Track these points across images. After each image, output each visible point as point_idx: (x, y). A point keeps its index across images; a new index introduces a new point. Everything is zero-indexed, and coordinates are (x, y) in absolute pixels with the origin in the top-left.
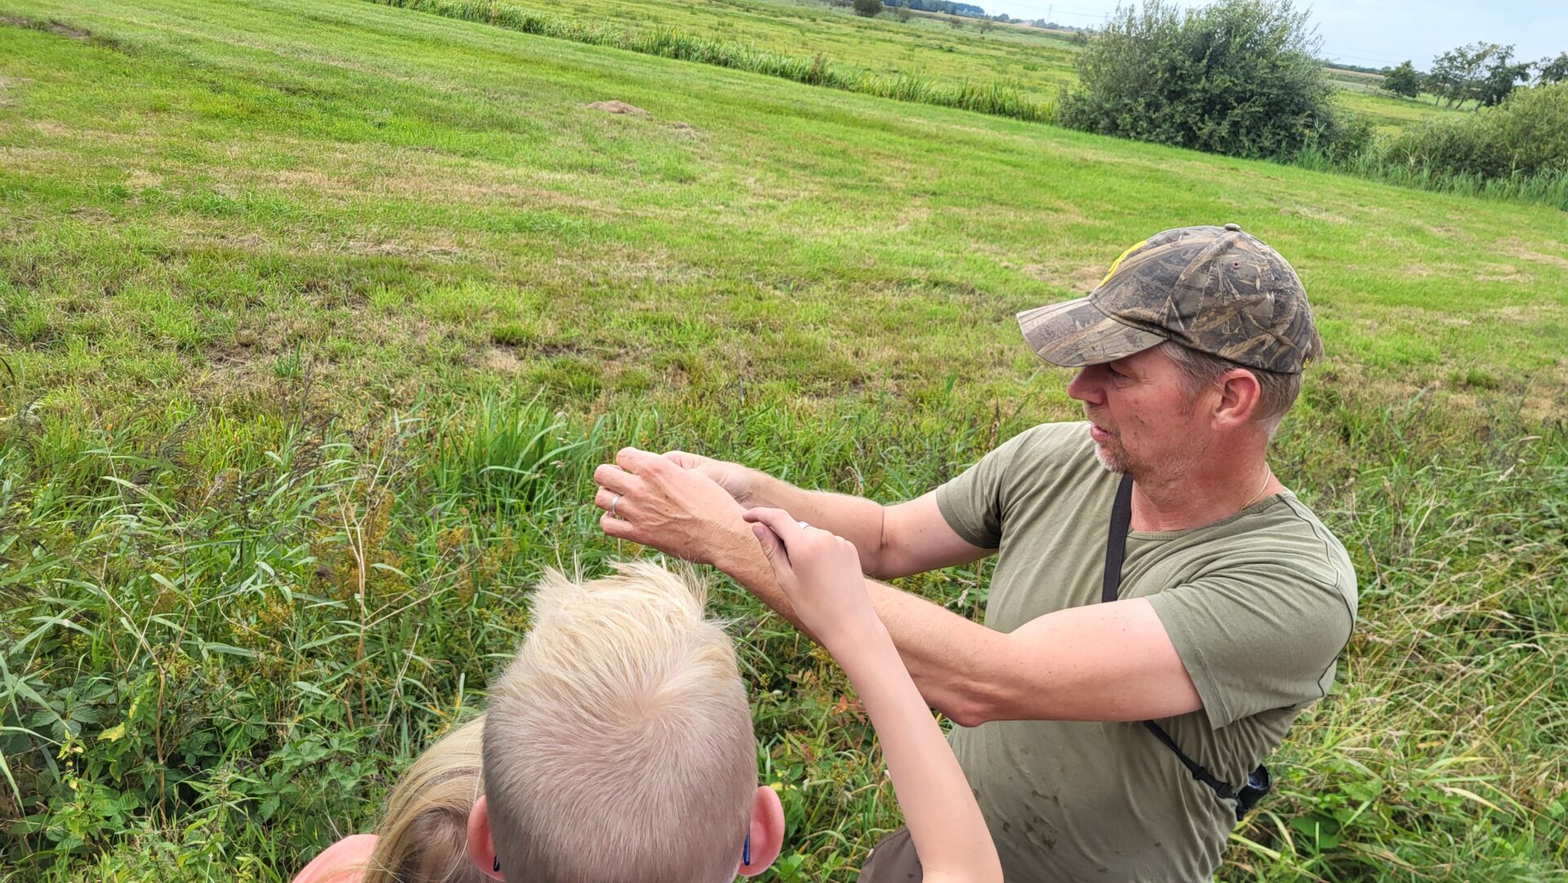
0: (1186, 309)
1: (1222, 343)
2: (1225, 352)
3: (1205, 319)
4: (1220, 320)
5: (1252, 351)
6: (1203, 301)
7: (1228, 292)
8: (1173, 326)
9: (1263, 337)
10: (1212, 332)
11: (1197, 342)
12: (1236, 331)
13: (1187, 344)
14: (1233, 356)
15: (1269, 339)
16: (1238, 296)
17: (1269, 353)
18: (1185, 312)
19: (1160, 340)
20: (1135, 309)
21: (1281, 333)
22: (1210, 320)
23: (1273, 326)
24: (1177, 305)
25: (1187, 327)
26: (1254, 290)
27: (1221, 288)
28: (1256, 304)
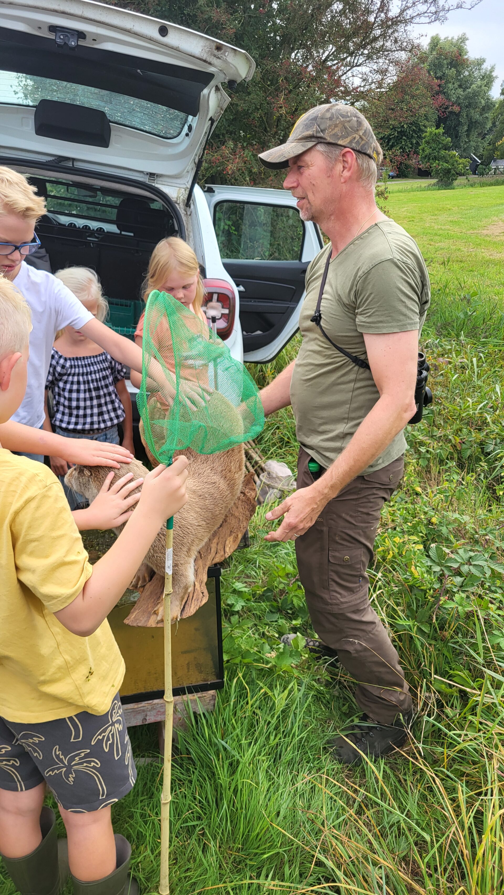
0: (322, 127)
1: (339, 139)
2: (340, 142)
4: (336, 130)
5: (351, 142)
6: (329, 123)
7: (338, 118)
8: (318, 135)
9: (354, 136)
10: (334, 135)
11: (329, 140)
12: (344, 133)
13: (325, 141)
14: (344, 144)
15: (358, 137)
16: (342, 119)
17: (358, 143)
18: (322, 128)
19: (314, 143)
21: (361, 134)
22: (332, 130)
23: (358, 130)
24: (319, 126)
25: (324, 134)
27: (335, 117)
28: (349, 121)
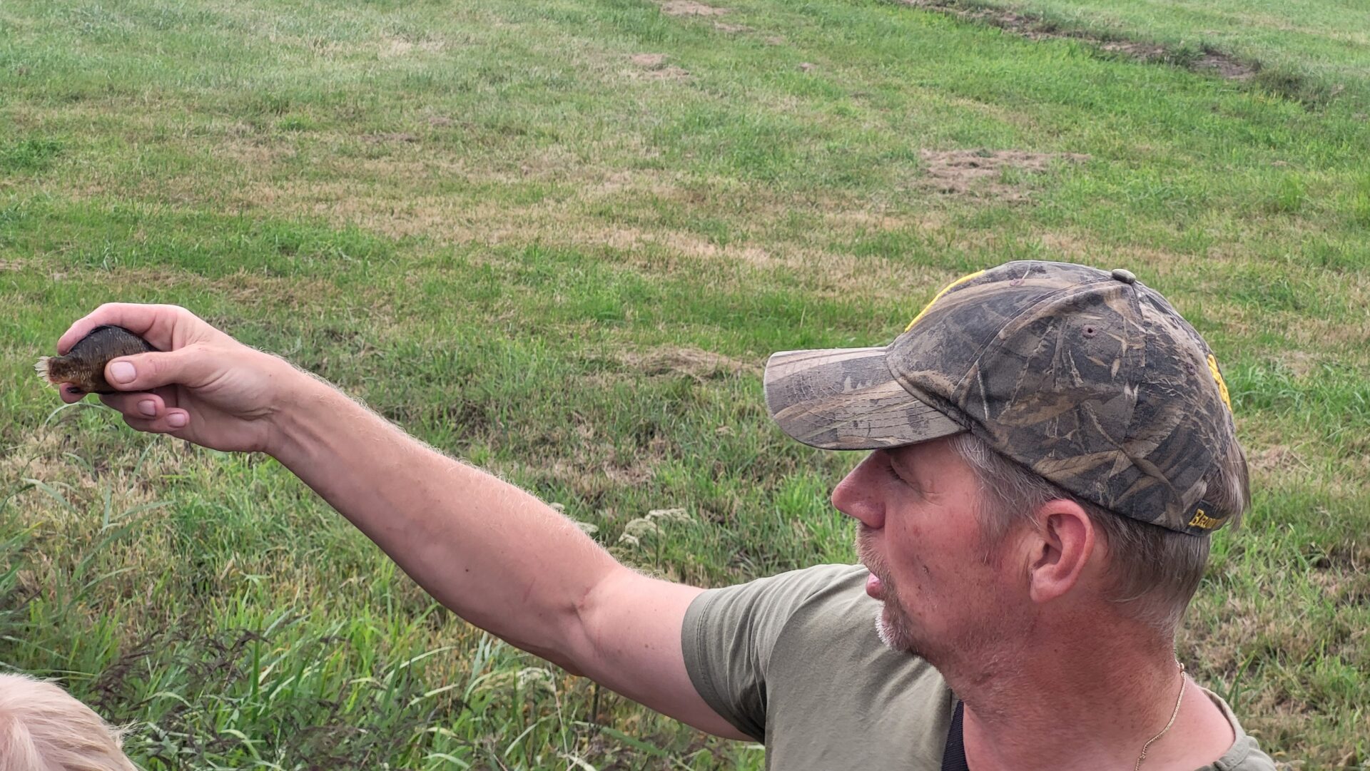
0: (997, 386)
1: (1042, 452)
2: (1045, 467)
3: (1023, 407)
4: (1046, 413)
5: (1091, 474)
6: (1022, 378)
7: (1064, 371)
8: (972, 409)
9: (1112, 454)
10: (1029, 430)
11: (1003, 442)
12: (1069, 436)
13: (991, 442)
14: (1057, 476)
15: (1122, 461)
16: (1079, 381)
17: (1119, 483)
18: (994, 390)
19: (952, 428)
20: (928, 373)
21: (1142, 455)
22: (1030, 410)
23: (1128, 439)
24: (985, 376)
25: (994, 415)
26: (1105, 376)
27: (1055, 362)
28: (1104, 398)
